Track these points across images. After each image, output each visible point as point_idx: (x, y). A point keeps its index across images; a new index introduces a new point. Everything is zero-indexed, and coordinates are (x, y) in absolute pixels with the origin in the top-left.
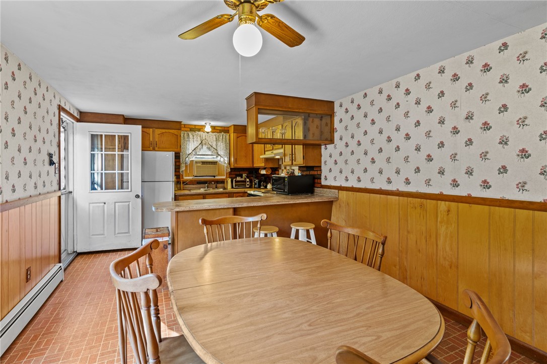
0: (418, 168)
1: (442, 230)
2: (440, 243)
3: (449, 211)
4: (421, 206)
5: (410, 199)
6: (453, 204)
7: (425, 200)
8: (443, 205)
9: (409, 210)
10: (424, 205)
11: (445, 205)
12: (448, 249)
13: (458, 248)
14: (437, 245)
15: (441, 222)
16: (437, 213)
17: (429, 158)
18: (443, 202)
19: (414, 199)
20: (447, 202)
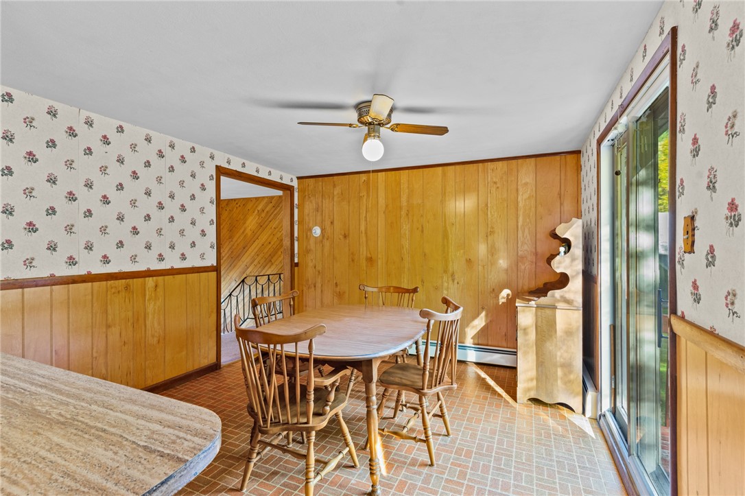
0: (121, 242)
1: (151, 308)
2: (149, 323)
3: (156, 286)
4: (127, 288)
5: (110, 283)
6: (160, 278)
7: (131, 280)
8: (150, 282)
9: (109, 297)
10: (130, 286)
11: (153, 280)
12: (156, 325)
13: (165, 320)
14: (145, 326)
15: (149, 300)
16: (145, 290)
17: (135, 231)
18: (151, 278)
19: (117, 282)
20: (154, 278)
